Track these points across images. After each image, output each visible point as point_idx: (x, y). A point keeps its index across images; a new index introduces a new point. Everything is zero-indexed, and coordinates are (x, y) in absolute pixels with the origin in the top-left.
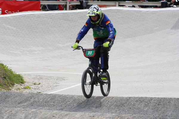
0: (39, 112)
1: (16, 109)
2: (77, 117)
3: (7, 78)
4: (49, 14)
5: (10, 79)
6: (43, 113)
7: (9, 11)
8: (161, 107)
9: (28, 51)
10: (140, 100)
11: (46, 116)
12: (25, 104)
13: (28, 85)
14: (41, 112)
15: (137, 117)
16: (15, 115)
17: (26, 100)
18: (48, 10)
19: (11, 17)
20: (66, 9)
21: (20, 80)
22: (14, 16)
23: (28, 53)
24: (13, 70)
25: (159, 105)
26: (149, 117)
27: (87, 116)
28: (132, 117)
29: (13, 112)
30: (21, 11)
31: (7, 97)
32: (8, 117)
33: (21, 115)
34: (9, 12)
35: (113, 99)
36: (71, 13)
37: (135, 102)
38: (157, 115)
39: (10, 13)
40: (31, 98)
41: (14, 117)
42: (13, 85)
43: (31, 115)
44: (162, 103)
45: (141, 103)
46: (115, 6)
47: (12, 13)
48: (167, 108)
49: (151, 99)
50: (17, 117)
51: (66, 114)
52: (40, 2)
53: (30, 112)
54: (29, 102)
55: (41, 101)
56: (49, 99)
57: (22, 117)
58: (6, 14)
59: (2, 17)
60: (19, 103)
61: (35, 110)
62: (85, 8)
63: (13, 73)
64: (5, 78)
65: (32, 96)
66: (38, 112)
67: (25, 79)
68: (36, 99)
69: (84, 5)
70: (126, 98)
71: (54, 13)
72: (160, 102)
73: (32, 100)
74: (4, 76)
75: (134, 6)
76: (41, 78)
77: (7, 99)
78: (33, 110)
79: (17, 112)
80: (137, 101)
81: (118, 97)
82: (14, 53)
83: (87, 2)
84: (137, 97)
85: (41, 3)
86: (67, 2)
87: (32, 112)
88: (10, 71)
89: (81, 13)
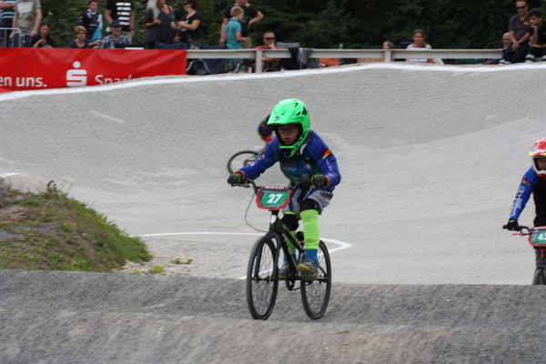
0: (201, 324)
1: (140, 315)
2: (304, 334)
3: (105, 245)
4: (210, 83)
5: (113, 248)
6: (213, 325)
7: (105, 77)
8: (523, 310)
9: (156, 180)
10: (468, 292)
11: (220, 332)
12: (162, 305)
13: (160, 265)
14: (207, 324)
15: (464, 333)
16: (138, 331)
17: (164, 295)
18: (207, 74)
19: (112, 91)
20: (253, 71)
21: (139, 252)
22: (120, 90)
23: (156, 183)
24: (120, 227)
25: (517, 304)
26: (496, 332)
27: (331, 331)
28: (451, 332)
29: (132, 323)
30: (136, 76)
31: (112, 287)
32: (120, 337)
33: (153, 331)
34: (106, 80)
35: (396, 290)
36: (267, 80)
37: (455, 298)
38: (518, 328)
39: (108, 82)
40: (176, 290)
41: (136, 336)
42: (123, 265)
43: (182, 332)
44: (525, 300)
45: (470, 300)
46: (382, 60)
47: (114, 81)
48: (539, 311)
49: (498, 289)
50: (143, 335)
51: (273, 327)
52: (185, 53)
53: (178, 323)
54: (170, 300)
55: (203, 296)
56: (226, 291)
57: (157, 336)
58: (98, 84)
59: (89, 93)
60: (145, 304)
61: (190, 318)
62: (305, 67)
63: (121, 234)
64: (101, 245)
65: (179, 283)
66: (197, 322)
67: (152, 249)
68: (190, 293)
69: (302, 59)
70: (431, 287)
71: (222, 81)
72: (521, 297)
73: (179, 295)
74: (99, 240)
75: (430, 61)
76: (193, 248)
77: (112, 293)
78: (185, 318)
79: (142, 323)
80: (459, 295)
81: (407, 286)
82: (119, 185)
83: (309, 53)
84: (459, 286)
85: (190, 56)
86: (255, 52)
87: (183, 322)
88: (114, 230)
89: (293, 79)
